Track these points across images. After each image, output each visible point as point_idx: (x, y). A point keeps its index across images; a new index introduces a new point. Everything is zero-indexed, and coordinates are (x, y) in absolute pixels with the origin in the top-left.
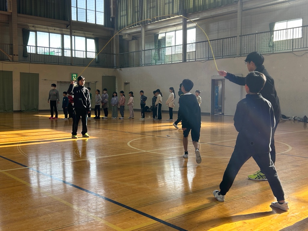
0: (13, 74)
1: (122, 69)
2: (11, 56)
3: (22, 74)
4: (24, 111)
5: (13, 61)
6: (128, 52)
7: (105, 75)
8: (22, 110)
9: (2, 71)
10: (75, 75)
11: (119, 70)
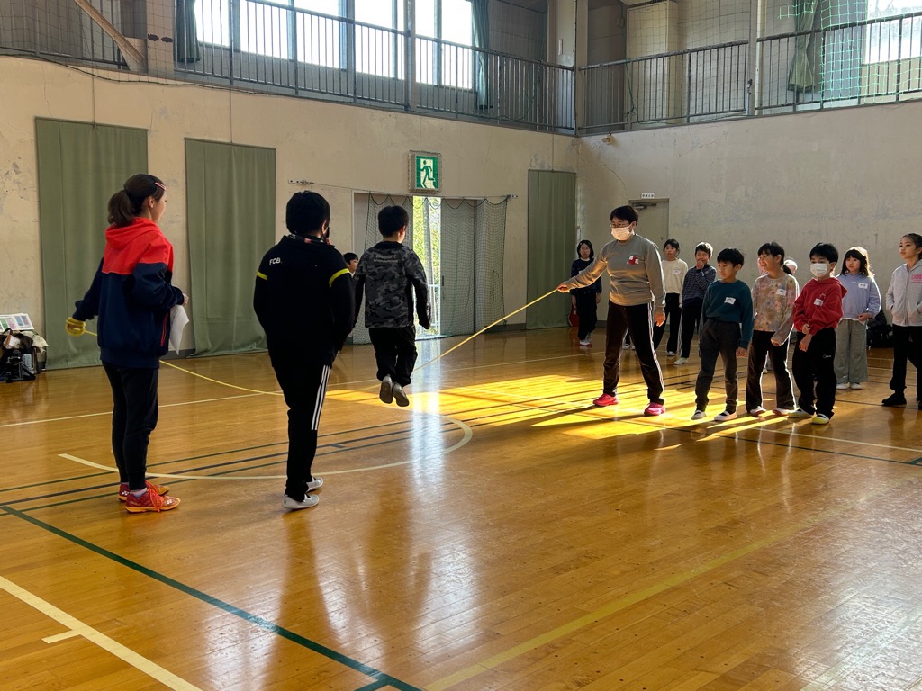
0: (152, 141)
1: (619, 137)
2: (135, 42)
3: (196, 150)
4: (206, 351)
5: (145, 70)
6: (625, 59)
7: (538, 168)
8: (200, 346)
9: (94, 125)
10: (430, 163)
11: (604, 140)
